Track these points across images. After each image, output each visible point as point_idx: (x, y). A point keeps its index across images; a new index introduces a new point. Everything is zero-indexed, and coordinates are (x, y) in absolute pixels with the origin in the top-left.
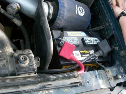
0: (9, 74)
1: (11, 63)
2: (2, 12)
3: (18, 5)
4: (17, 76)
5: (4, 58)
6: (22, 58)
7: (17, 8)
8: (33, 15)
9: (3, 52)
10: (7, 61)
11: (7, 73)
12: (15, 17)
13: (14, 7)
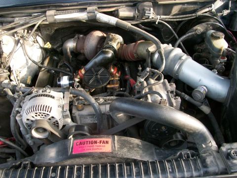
0: (220, 173)
1: (219, 159)
2: (187, 99)
3: (205, 88)
4: (231, 174)
5: (210, 153)
6: (233, 153)
7: (205, 92)
8: (223, 98)
9: (207, 147)
10: (214, 157)
11: (217, 171)
12: (202, 103)
13: (202, 91)
